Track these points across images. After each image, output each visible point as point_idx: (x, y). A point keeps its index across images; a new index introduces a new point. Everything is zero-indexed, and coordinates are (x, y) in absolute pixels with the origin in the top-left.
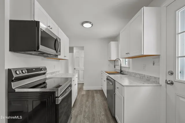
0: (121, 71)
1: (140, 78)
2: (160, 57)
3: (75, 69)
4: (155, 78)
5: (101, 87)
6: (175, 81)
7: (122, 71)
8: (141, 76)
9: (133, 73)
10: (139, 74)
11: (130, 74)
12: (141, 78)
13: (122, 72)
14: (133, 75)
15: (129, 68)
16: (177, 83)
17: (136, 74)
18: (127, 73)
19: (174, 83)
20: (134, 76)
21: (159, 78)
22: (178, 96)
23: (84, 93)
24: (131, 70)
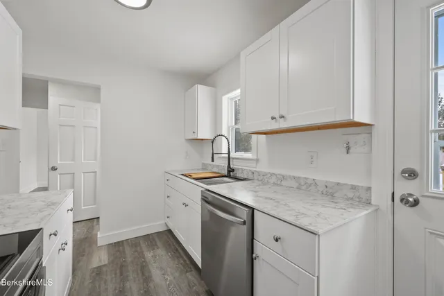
0: (230, 170)
1: (299, 188)
2: (374, 130)
3: (54, 169)
4: (353, 188)
5: (163, 222)
6: (423, 196)
7: (233, 170)
8: (303, 184)
9: (272, 174)
10: (294, 177)
11: (260, 178)
12: (304, 187)
13: (231, 173)
14: (273, 180)
15: (257, 160)
16: (431, 200)
17: (284, 177)
18: (250, 176)
19: (421, 199)
20: (275, 184)
21: (369, 189)
22: (433, 236)
23: (100, 258)
24: (263, 168)
